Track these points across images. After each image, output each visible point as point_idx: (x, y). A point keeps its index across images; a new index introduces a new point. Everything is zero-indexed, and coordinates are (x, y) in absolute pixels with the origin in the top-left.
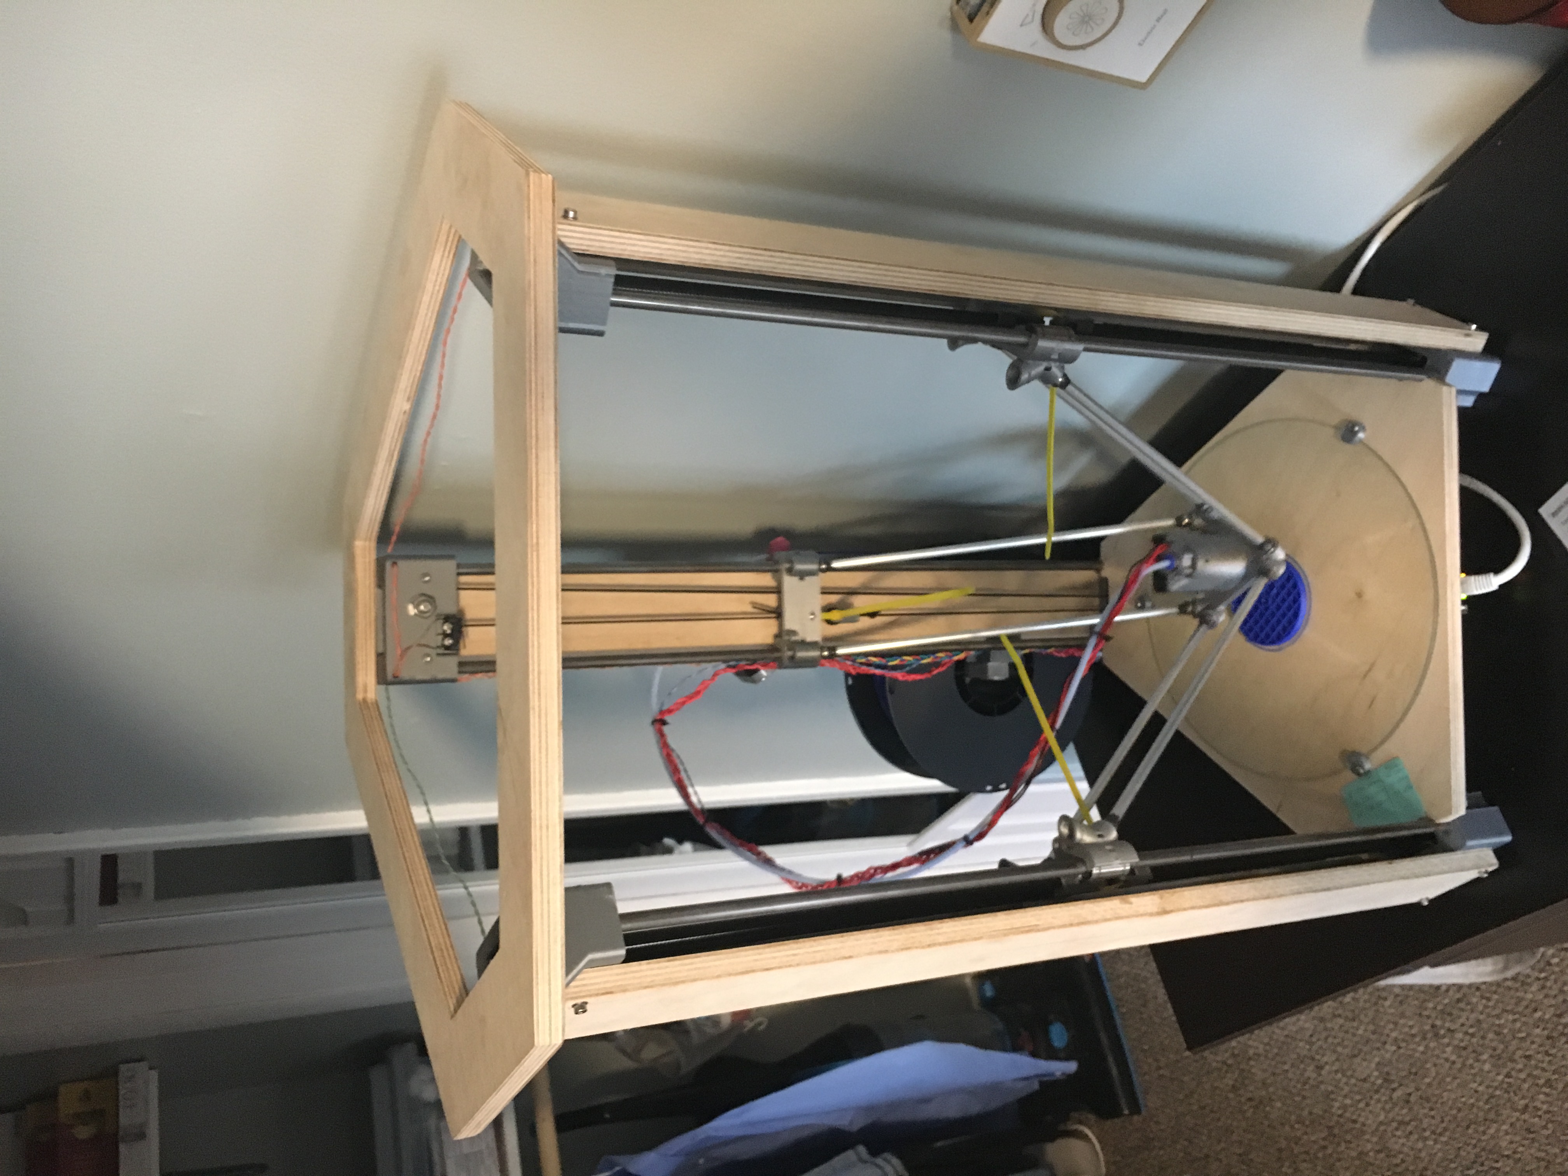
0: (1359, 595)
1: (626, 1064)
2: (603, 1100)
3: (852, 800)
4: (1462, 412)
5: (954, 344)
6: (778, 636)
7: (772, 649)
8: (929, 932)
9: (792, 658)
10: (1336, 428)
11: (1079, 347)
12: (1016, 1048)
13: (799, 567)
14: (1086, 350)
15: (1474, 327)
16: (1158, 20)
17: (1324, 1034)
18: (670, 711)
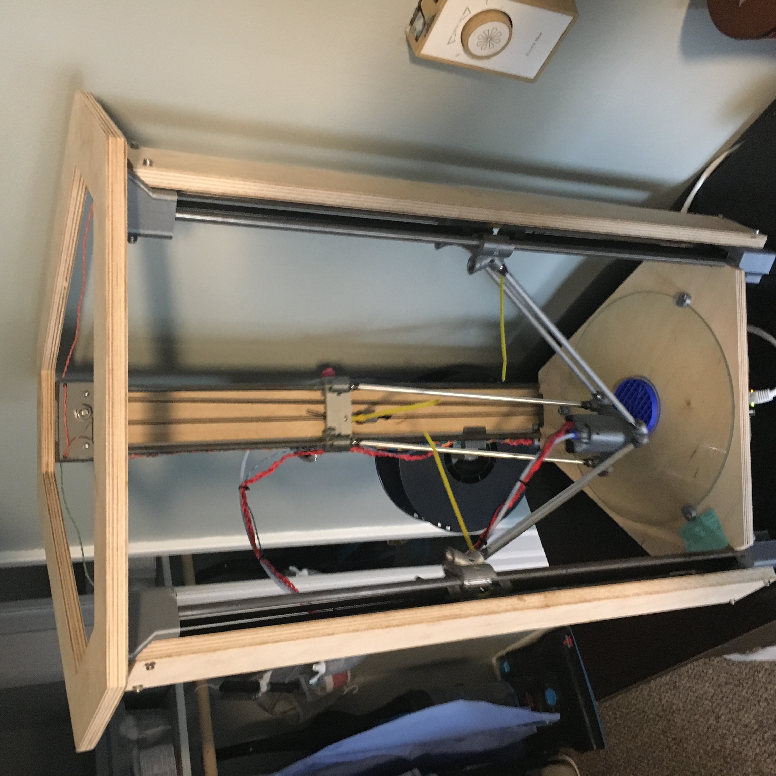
0: (689, 404)
1: (266, 715)
2: (250, 740)
3: (403, 540)
4: (750, 287)
5: (438, 246)
6: (324, 431)
7: (320, 439)
8: (387, 619)
9: (332, 445)
10: (674, 297)
11: (511, 247)
12: (522, 705)
13: (336, 387)
14: (516, 249)
15: (758, 232)
16: (537, 39)
17: (720, 696)
18: (251, 481)
